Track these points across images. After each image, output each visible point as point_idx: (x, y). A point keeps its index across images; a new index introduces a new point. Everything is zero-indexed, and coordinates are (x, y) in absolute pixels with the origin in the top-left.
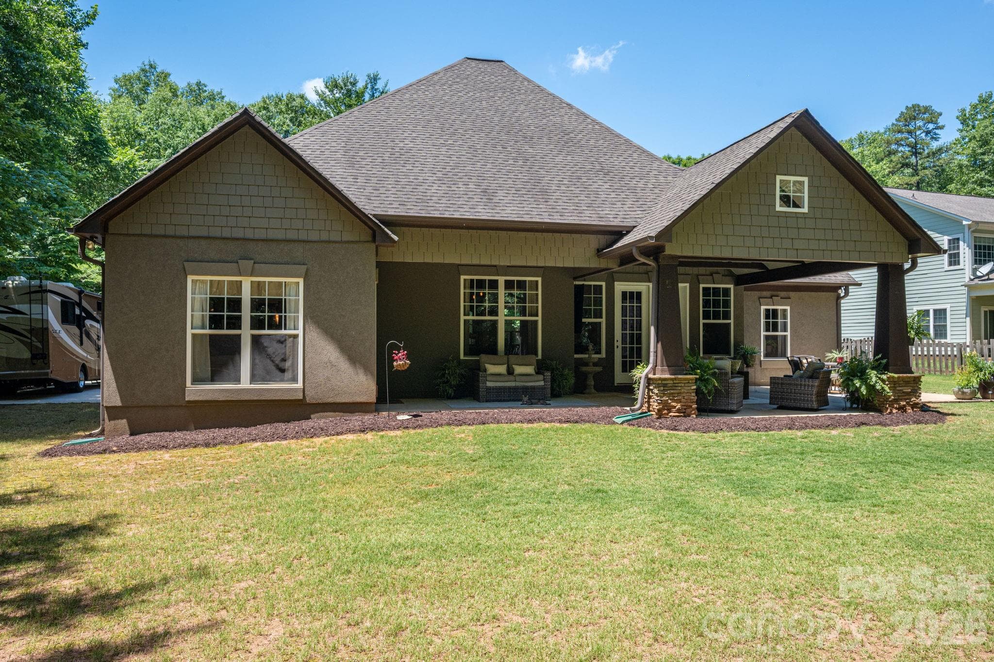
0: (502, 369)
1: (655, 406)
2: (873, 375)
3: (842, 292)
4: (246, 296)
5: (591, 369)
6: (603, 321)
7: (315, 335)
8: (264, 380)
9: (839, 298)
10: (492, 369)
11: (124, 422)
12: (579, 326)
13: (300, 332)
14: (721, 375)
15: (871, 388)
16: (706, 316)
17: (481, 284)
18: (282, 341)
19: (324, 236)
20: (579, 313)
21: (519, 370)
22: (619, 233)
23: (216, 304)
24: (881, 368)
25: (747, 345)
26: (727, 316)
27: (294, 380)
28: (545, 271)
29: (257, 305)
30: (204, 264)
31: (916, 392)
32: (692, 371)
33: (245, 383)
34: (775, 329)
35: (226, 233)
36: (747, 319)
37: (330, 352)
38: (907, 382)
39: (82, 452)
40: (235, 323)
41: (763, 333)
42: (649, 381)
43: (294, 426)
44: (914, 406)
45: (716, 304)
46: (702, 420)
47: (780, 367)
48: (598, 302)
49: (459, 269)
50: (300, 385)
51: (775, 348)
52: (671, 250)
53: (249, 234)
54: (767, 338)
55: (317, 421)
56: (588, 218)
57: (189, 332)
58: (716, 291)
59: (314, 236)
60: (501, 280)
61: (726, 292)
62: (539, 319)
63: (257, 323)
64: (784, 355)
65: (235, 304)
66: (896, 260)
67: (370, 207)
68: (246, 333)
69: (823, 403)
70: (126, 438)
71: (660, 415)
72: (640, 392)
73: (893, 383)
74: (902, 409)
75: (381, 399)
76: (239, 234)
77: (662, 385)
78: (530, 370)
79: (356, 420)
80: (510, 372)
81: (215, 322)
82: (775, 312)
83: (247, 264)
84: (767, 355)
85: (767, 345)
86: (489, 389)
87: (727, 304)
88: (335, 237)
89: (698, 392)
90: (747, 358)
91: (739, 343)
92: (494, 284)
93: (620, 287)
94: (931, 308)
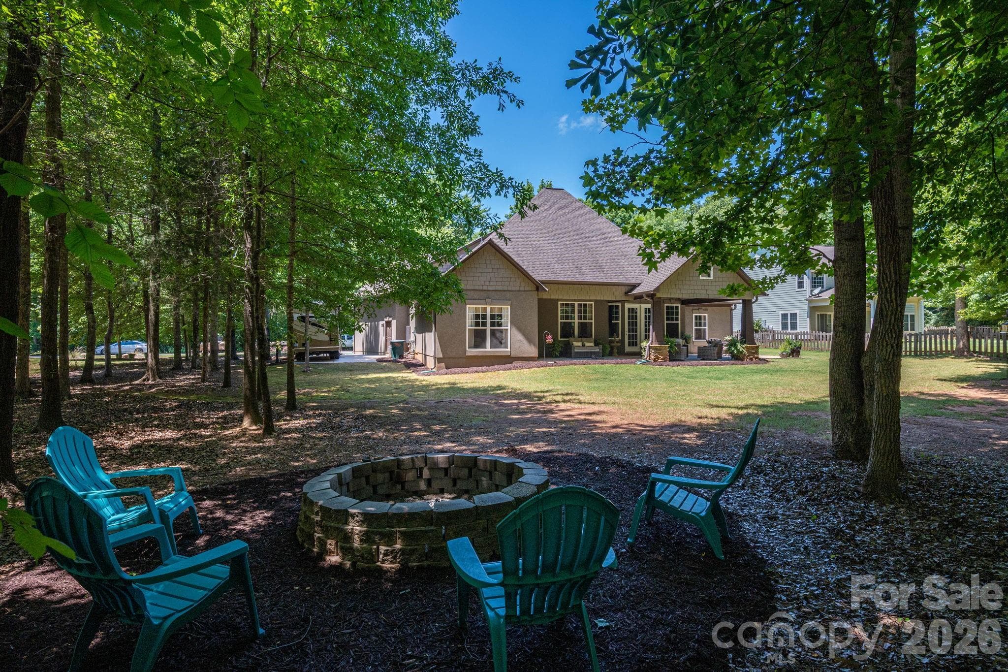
0: (580, 344)
1: (653, 357)
2: (739, 345)
3: (733, 307)
4: (488, 313)
5: (616, 344)
6: (620, 322)
7: (514, 329)
8: (495, 347)
9: (732, 310)
10: (575, 344)
11: (443, 365)
12: (611, 324)
13: (509, 328)
14: (678, 345)
15: (738, 350)
16: (668, 319)
17: (567, 305)
18: (501, 331)
19: (518, 289)
20: (611, 318)
21: (587, 344)
22: (634, 286)
23: (477, 316)
24: (743, 343)
25: (687, 333)
26: (677, 319)
27: (506, 347)
28: (596, 301)
29: (493, 317)
30: (474, 300)
31: (757, 353)
32: (667, 343)
33: (488, 349)
34: (700, 325)
35: (481, 288)
36: (687, 321)
37: (520, 337)
38: (753, 348)
39: (455, 373)
40: (484, 324)
41: (694, 328)
42: (650, 348)
43: (508, 366)
44: (756, 358)
45: (672, 313)
46: (671, 363)
47: (703, 343)
48: (617, 313)
49: (558, 300)
50: (509, 349)
51: (700, 335)
52: (658, 295)
53: (489, 288)
54: (696, 330)
55: (515, 364)
56: (621, 280)
57: (468, 328)
58: (672, 308)
59: (514, 289)
60: (576, 304)
61: (677, 308)
62: (593, 321)
63: (492, 324)
64: (705, 338)
65: (484, 317)
66: (749, 298)
67: (537, 277)
68: (488, 328)
69: (719, 357)
70: (445, 370)
71: (655, 361)
72: (645, 354)
73: (747, 349)
74: (751, 359)
75: (541, 356)
76: (485, 288)
77: (655, 349)
78: (592, 344)
79: (532, 363)
80: (583, 345)
81: (477, 324)
82: (700, 317)
83: (488, 300)
84: (696, 338)
85: (696, 333)
86: (576, 353)
87: (677, 313)
88: (522, 289)
89: (669, 352)
90: (687, 339)
91: (683, 333)
92: (573, 306)
93: (627, 306)
94: (789, 312)
